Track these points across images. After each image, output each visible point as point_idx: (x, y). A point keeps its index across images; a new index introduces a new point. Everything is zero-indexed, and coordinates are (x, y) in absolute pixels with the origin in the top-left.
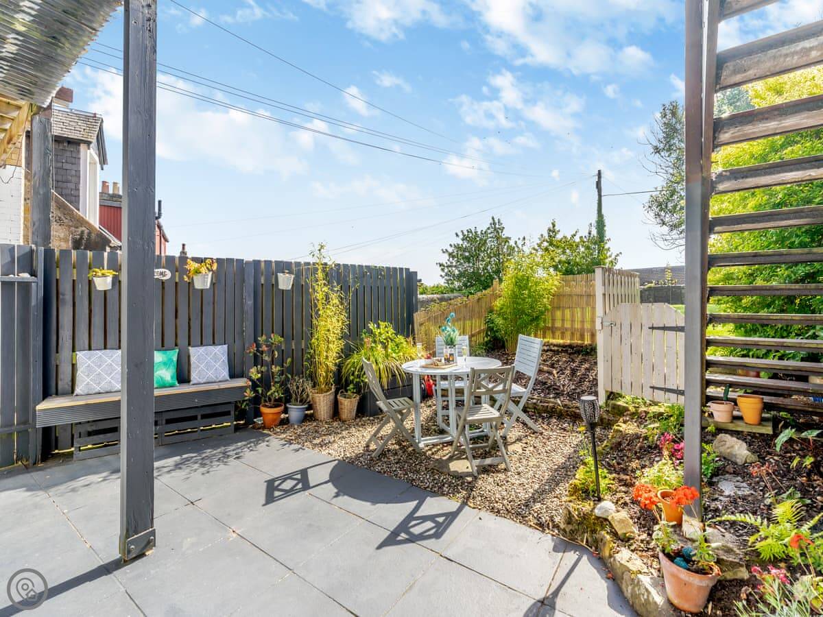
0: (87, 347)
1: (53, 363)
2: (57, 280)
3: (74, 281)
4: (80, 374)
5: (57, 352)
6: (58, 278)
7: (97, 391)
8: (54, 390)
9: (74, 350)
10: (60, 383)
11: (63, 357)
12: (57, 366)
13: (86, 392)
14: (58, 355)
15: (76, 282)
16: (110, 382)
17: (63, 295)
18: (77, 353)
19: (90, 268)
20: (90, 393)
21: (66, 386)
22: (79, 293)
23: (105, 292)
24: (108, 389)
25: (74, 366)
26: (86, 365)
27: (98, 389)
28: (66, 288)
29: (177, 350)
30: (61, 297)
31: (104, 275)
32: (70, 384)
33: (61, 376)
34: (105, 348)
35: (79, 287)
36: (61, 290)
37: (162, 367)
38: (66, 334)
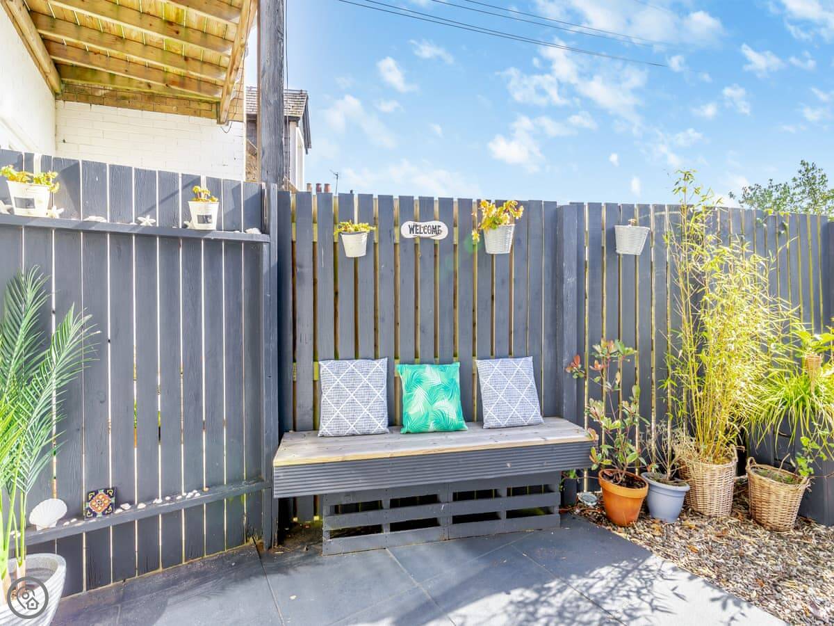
0: (333, 356)
1: (289, 378)
2: (293, 242)
3: (314, 243)
4: (326, 398)
5: (294, 361)
6: (294, 240)
7: (349, 431)
8: (290, 422)
9: (315, 360)
10: (298, 410)
11: (302, 370)
12: (294, 382)
13: (335, 432)
14: (294, 364)
15: (317, 245)
16: (368, 417)
17: (301, 267)
18: (321, 363)
19: (335, 223)
20: (341, 433)
21: (307, 417)
22: (320, 264)
23: (356, 259)
24: (365, 431)
25: (315, 384)
26: (334, 385)
27: (352, 428)
28: (304, 256)
29: (458, 364)
30: (298, 269)
31: (357, 232)
32: (312, 412)
33: (299, 401)
34: (356, 358)
35: (321, 253)
36: (298, 260)
37: (442, 394)
38: (304, 330)
